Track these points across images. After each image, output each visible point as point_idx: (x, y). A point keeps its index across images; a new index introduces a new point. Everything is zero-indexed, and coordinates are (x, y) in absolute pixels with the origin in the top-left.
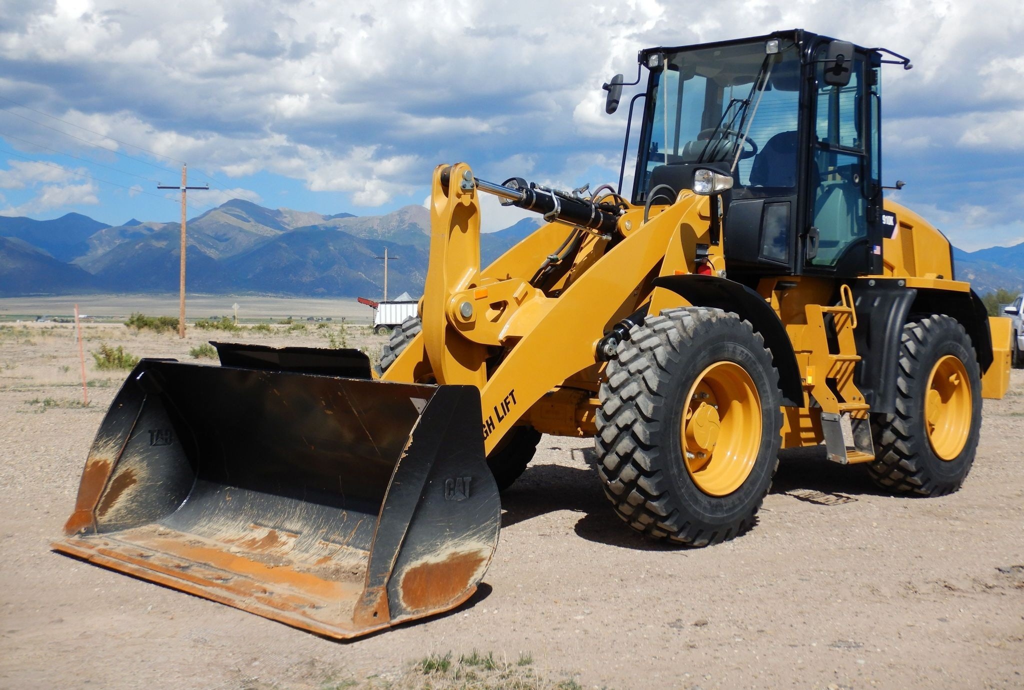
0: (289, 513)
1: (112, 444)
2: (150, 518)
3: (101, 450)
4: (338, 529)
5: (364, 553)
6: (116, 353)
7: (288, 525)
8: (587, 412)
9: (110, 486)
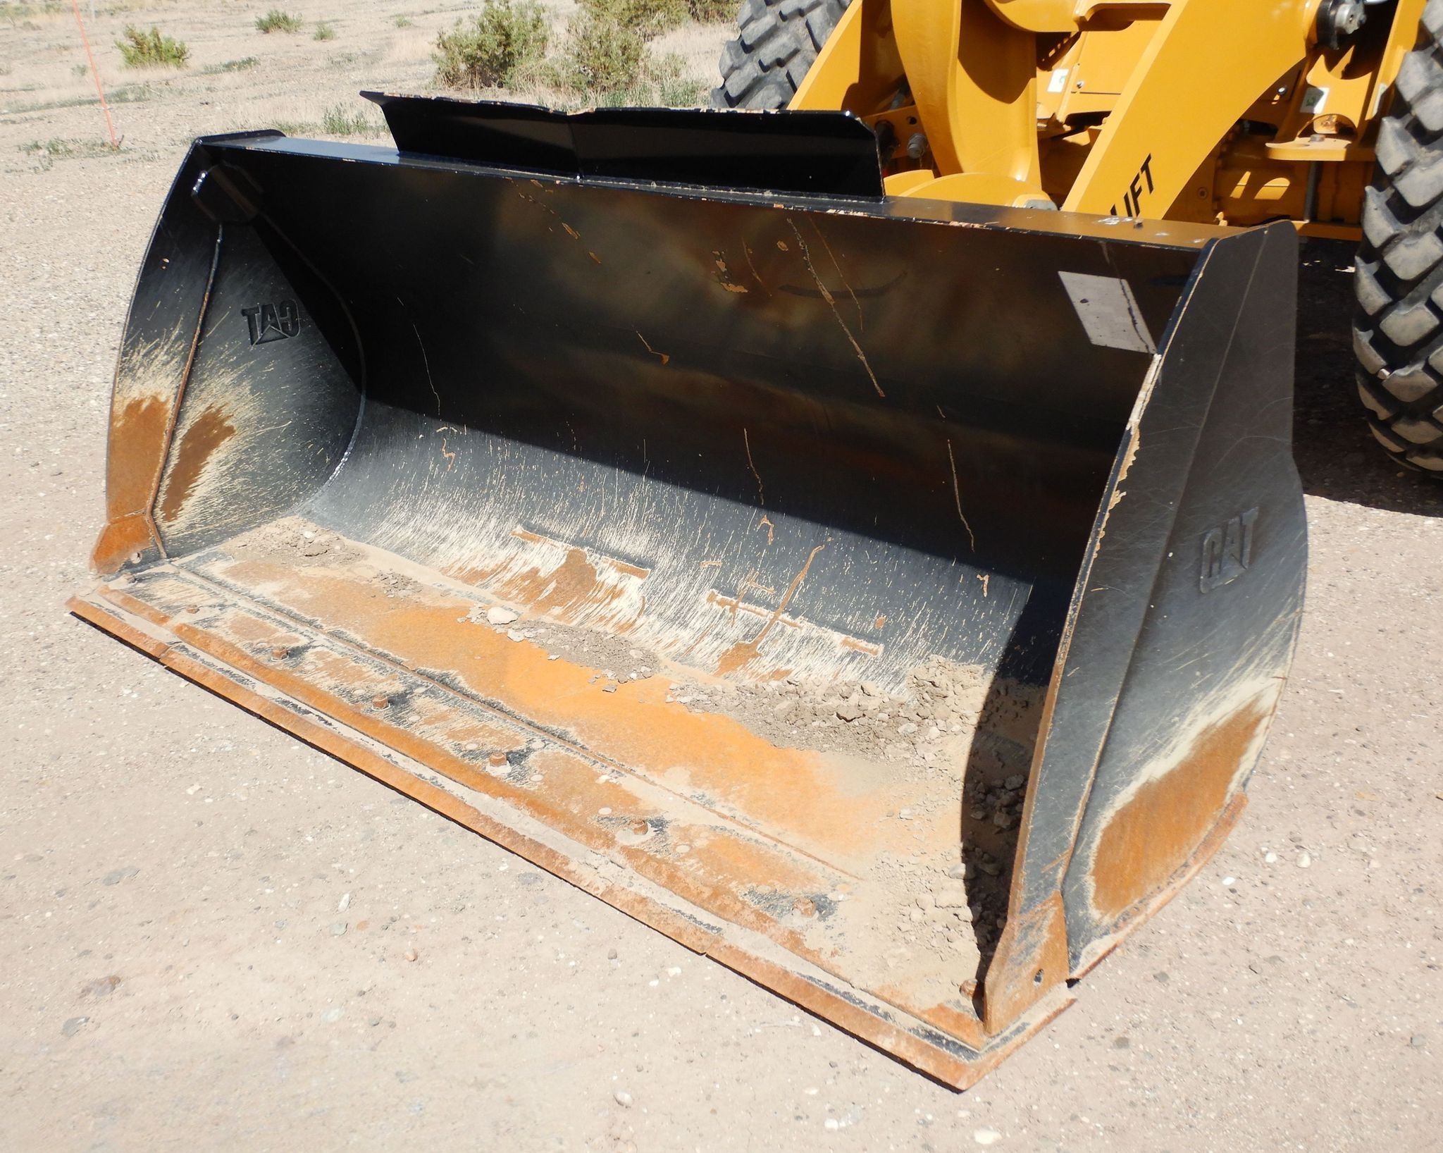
0: (609, 509)
1: (163, 357)
2: (276, 504)
3: (138, 375)
4: (754, 561)
5: (845, 643)
6: (150, 38)
7: (613, 539)
8: (1247, 175)
9: (176, 452)
